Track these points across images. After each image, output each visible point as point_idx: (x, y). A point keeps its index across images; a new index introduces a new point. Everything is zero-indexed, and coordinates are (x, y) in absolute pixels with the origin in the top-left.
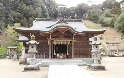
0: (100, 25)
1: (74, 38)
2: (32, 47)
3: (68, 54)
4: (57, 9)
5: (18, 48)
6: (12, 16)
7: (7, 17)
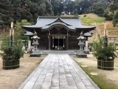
0: (104, 18)
1: (68, 34)
2: (35, 41)
3: (64, 46)
4: (62, 3)
5: (26, 41)
6: (19, 12)
7: (15, 14)
